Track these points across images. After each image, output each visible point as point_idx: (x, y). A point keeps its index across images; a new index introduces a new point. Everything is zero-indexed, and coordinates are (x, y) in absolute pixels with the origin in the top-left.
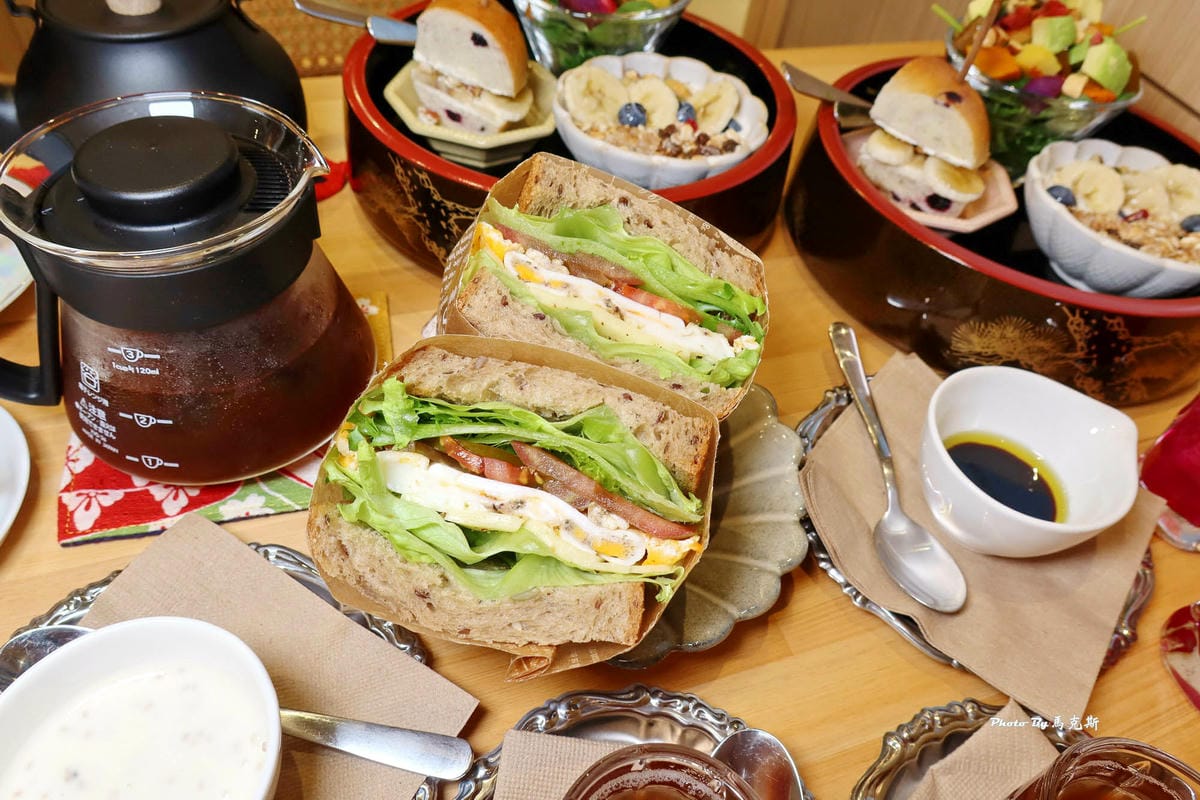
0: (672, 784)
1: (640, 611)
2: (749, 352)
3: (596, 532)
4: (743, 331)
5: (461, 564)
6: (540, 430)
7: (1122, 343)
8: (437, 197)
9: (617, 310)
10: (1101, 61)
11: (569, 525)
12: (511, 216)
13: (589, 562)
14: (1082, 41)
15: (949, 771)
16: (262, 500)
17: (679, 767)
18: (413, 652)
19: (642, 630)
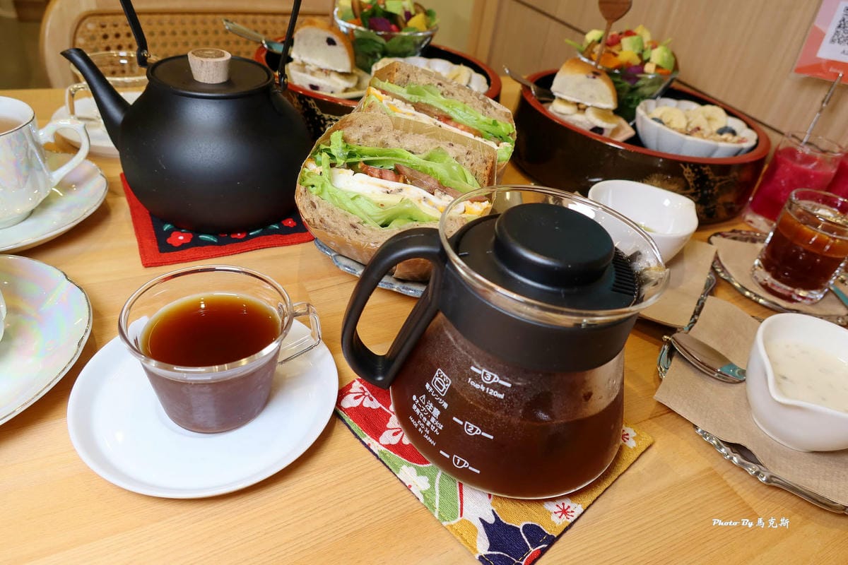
2: (507, 147)
6: (409, 158)
7: (711, 181)
8: (319, 113)
10: (658, 56)
12: (385, 85)
13: (437, 214)
14: (647, 48)
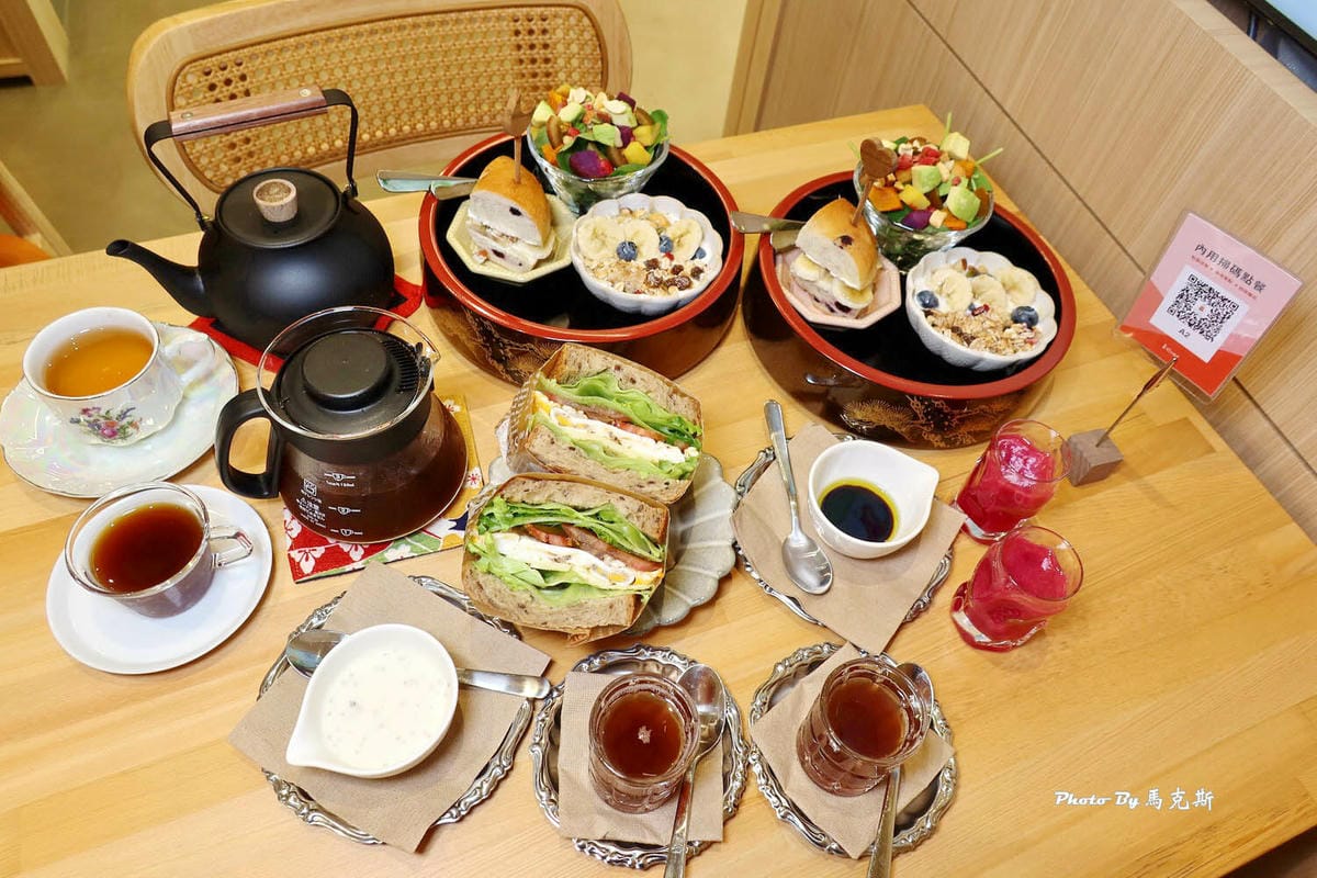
0: (649, 690)
1: (633, 608)
2: (692, 459)
3: (609, 570)
4: (690, 444)
5: (538, 588)
6: (577, 518)
7: (948, 414)
8: (497, 336)
9: (616, 439)
11: (594, 567)
12: (552, 384)
13: (605, 584)
14: (947, 181)
15: (810, 682)
16: (408, 548)
17: (652, 682)
18: (511, 633)
19: (634, 617)
